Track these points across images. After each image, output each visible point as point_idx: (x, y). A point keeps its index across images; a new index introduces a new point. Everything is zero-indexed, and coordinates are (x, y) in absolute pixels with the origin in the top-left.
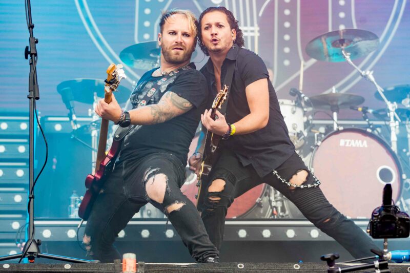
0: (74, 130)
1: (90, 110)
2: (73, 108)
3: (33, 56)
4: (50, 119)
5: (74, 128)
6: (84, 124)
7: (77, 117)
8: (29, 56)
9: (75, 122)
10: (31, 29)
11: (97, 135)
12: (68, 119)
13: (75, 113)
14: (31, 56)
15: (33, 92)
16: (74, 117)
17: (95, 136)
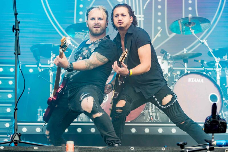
0: (40, 72)
1: (49, 61)
2: (39, 60)
3: (17, 30)
4: (26, 66)
5: (39, 71)
6: (45, 69)
7: (42, 65)
8: (15, 30)
9: (41, 68)
10: (16, 15)
11: (52, 75)
12: (36, 66)
13: (40, 63)
14: (16, 31)
15: (17, 51)
16: (40, 65)
17: (51, 75)
